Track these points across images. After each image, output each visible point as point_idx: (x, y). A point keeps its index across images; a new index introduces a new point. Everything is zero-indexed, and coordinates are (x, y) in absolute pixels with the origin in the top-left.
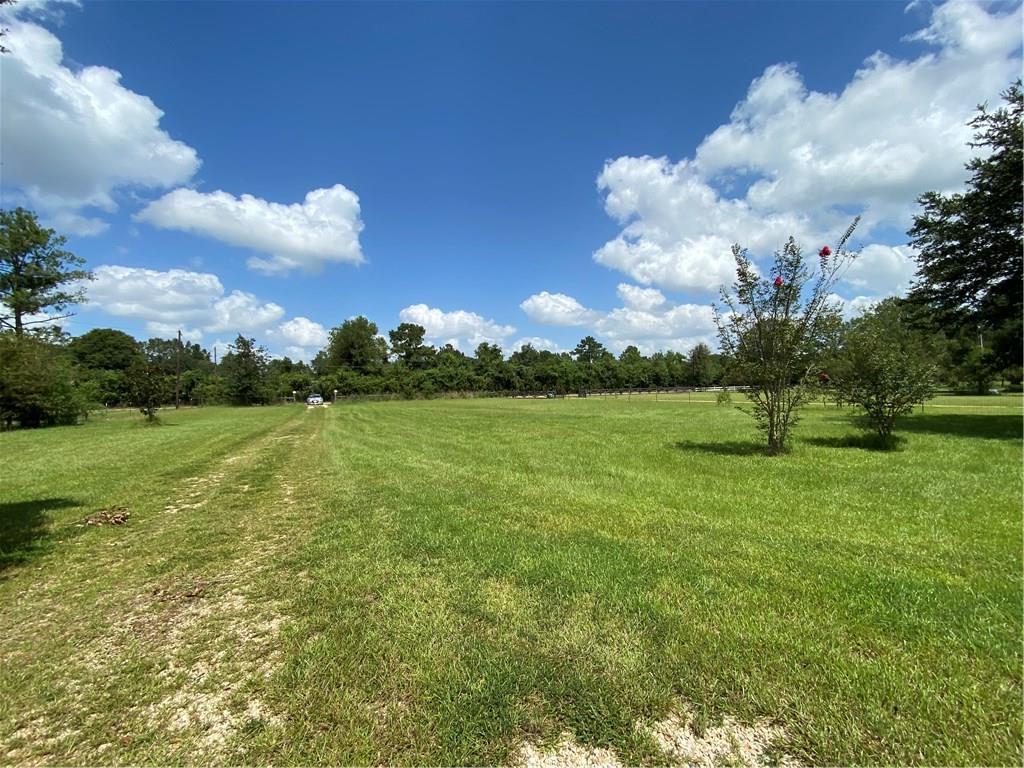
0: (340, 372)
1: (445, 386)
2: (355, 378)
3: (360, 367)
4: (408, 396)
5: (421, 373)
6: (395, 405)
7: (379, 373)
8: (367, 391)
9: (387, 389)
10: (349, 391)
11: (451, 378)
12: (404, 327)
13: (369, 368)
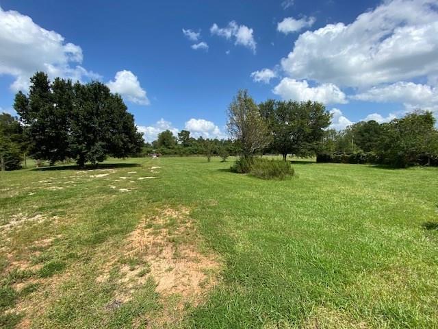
0: (162, 148)
1: (194, 153)
2: (165, 150)
3: (167, 146)
4: (181, 156)
5: (187, 148)
6: (177, 158)
7: (173, 148)
8: (170, 154)
9: (176, 153)
10: (164, 154)
11: (196, 150)
12: (183, 131)
13: (170, 147)
